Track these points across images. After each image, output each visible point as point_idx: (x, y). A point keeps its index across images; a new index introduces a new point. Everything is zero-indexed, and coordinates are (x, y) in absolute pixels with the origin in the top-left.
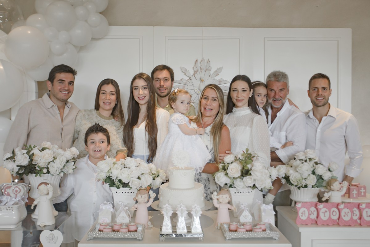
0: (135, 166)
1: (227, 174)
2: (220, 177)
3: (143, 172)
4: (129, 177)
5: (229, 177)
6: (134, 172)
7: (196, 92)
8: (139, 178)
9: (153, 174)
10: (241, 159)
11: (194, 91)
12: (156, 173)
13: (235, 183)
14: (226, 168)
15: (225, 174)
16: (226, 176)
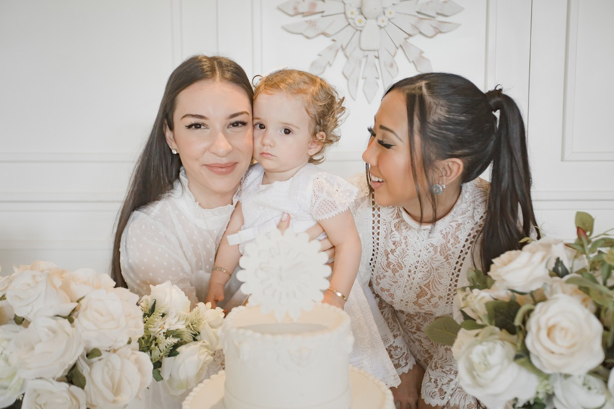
0: (53, 312)
1: (523, 355)
2: (488, 367)
3: (94, 345)
4: (13, 375)
5: (538, 372)
6: (39, 348)
7: (351, 21)
8: (73, 377)
9: (167, 335)
10: (567, 264)
11: (347, 18)
12: (181, 326)
13: (558, 392)
14: (517, 322)
15: (517, 357)
16: (522, 364)
